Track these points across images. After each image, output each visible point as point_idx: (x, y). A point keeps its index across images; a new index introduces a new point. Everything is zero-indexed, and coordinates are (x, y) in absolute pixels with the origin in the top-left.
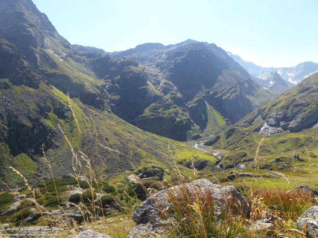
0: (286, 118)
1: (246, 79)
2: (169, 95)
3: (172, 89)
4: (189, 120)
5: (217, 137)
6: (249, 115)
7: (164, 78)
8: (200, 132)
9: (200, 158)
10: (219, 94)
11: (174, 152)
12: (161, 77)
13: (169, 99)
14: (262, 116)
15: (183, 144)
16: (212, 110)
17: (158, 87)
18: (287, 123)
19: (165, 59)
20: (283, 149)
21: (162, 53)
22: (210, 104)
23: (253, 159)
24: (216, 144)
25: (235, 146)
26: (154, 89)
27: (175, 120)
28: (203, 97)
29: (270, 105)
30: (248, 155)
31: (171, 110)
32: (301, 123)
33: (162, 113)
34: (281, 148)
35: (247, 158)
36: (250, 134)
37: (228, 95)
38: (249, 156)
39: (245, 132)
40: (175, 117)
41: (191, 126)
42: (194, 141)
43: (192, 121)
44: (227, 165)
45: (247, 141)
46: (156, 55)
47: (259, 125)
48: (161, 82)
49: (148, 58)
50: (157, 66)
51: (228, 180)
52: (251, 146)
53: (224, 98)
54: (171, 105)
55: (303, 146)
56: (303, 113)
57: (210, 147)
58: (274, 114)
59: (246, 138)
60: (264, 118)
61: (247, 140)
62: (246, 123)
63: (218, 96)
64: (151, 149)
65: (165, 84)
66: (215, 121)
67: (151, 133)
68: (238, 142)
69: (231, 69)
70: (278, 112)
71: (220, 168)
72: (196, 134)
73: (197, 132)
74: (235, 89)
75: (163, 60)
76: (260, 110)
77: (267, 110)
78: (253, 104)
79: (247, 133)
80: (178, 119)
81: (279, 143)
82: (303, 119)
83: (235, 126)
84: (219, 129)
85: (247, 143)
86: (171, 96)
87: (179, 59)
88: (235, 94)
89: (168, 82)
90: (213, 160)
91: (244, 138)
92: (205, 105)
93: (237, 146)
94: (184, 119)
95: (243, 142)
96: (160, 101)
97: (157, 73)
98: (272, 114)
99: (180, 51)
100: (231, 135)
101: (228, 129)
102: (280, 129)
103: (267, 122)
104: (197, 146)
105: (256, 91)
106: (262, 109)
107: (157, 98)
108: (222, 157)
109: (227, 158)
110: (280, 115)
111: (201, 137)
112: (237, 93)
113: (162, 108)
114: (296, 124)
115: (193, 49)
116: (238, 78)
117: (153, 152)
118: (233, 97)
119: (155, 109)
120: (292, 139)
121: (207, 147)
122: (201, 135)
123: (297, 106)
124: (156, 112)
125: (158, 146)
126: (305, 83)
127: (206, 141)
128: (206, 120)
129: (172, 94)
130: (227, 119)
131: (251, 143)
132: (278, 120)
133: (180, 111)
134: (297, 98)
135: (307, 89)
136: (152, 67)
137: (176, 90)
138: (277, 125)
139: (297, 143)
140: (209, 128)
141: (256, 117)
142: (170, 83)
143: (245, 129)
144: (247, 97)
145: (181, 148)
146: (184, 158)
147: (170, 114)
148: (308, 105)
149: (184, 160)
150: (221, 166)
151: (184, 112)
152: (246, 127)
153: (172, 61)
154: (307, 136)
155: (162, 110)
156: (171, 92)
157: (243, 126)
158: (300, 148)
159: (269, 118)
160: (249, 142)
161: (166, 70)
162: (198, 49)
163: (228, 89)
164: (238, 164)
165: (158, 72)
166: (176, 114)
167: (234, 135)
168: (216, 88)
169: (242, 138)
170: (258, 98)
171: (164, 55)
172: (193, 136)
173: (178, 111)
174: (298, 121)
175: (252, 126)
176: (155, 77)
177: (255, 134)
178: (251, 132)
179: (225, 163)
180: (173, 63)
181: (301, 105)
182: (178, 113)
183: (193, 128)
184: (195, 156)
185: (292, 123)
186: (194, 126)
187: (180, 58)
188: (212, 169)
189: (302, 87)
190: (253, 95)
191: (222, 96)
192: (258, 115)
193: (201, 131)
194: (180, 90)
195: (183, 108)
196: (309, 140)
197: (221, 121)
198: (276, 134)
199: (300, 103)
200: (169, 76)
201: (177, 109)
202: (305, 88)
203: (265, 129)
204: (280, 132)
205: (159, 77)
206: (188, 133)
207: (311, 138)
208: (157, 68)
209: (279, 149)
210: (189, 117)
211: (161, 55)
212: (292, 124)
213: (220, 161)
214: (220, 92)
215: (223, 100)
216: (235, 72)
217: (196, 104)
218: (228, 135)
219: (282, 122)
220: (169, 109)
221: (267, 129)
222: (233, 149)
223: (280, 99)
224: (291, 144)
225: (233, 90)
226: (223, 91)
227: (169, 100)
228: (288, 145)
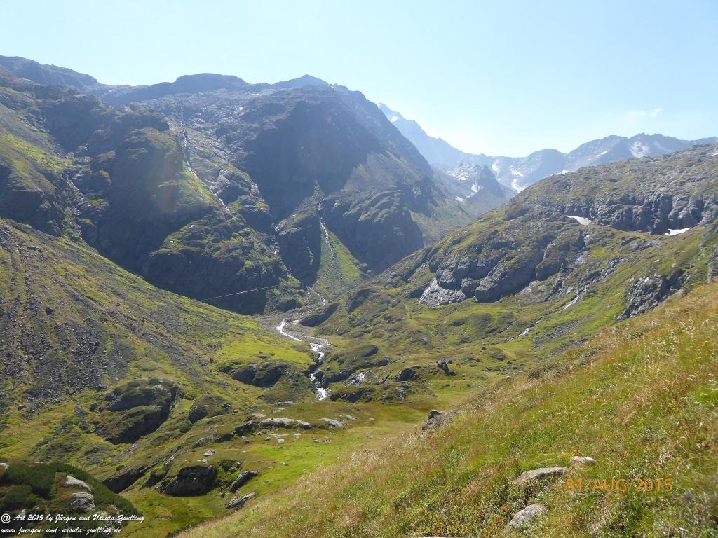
0: (475, 272)
1: (417, 177)
2: (237, 205)
3: (246, 190)
4: (276, 265)
5: (331, 306)
6: (406, 260)
7: (232, 162)
8: (300, 293)
9: (275, 358)
10: (353, 207)
11: (220, 343)
12: (223, 161)
13: (235, 214)
14: (430, 264)
15: (250, 322)
16: (335, 245)
17: (213, 185)
18: (474, 281)
19: (240, 117)
20: (456, 338)
21: (237, 102)
22: (330, 228)
23: (388, 362)
24: (327, 324)
25: (364, 329)
26: (201, 190)
27: (243, 264)
28: (318, 212)
29: (449, 240)
30: (382, 350)
31: (235, 241)
32: (501, 283)
33: (210, 247)
34: (453, 336)
35: (376, 358)
36: (400, 302)
37: (373, 211)
38: (383, 354)
39: (389, 298)
40: (241, 258)
41: (280, 279)
42: (281, 315)
43: (284, 268)
44: (330, 375)
45: (389, 319)
46: (222, 106)
47: (421, 283)
48: (222, 173)
49: (201, 112)
50: (219, 133)
51: (236, 436)
52: (393, 330)
53: (362, 218)
54: (236, 228)
55: (494, 333)
56: (506, 263)
57: (312, 330)
58: (451, 261)
59: (391, 311)
60: (433, 269)
61: (390, 317)
62: (398, 278)
63: (349, 212)
64: (162, 335)
65: (230, 177)
66: (337, 268)
67: (175, 296)
68: (371, 320)
69: (389, 153)
70: (460, 257)
71: (315, 381)
72: (289, 298)
73: (292, 294)
74: (390, 199)
75: (236, 118)
76: (429, 250)
77: (441, 251)
78: (424, 235)
79: (394, 301)
80: (249, 263)
81: (451, 325)
82: (504, 274)
83: (374, 283)
84: (343, 288)
85: (389, 322)
86: (240, 208)
87: (270, 121)
88: (387, 209)
89: (239, 173)
90: (302, 362)
91: (386, 312)
92: (320, 231)
93: (368, 329)
94: (265, 264)
95: (382, 320)
96: (210, 219)
97: (215, 150)
98: (449, 260)
99: (276, 102)
100: (361, 303)
101: (357, 290)
102: (460, 293)
103: (438, 278)
104: (284, 328)
105: (437, 205)
106: (434, 249)
107: (202, 212)
108: (327, 354)
109: (335, 358)
110: (463, 263)
111: (300, 306)
112: (393, 208)
113: (212, 234)
114: (489, 286)
115: (307, 101)
116: (401, 174)
117: (166, 343)
118: (382, 216)
119: (194, 237)
120: (475, 316)
121: (305, 328)
122: (300, 300)
123: (496, 247)
124: (195, 245)
125: (183, 328)
126: (522, 199)
127: (308, 314)
128: (317, 265)
129: (244, 202)
130: (365, 265)
131: (397, 323)
132: (458, 275)
133: (257, 244)
134: (500, 229)
135: (523, 212)
136: (207, 135)
137: (256, 194)
138: (454, 286)
139: (484, 326)
140: (321, 284)
141: (418, 266)
142: (243, 177)
143: (393, 291)
144: (414, 216)
145: (240, 332)
146: (236, 357)
147: (229, 251)
148: (517, 246)
149: (236, 363)
150: (319, 376)
151: (268, 245)
152: (395, 286)
153: (256, 125)
154: (505, 311)
155: (213, 241)
156: (243, 197)
157: (389, 283)
158: (488, 336)
159: (443, 269)
160: (394, 321)
161: (239, 144)
162: (319, 102)
163: (373, 198)
164: (354, 371)
165: (218, 148)
166: (246, 250)
167: (368, 304)
168: (347, 195)
169: (381, 311)
170: (437, 220)
171: (241, 108)
172: (282, 304)
173: (252, 243)
174: (496, 278)
175: (408, 285)
176: (209, 158)
177: (410, 302)
178: (403, 299)
179: (328, 369)
180: (255, 130)
181: (505, 245)
182: (252, 248)
183: (283, 283)
184: (266, 352)
185: (482, 282)
186: (287, 279)
187: (274, 119)
188: (295, 385)
189: (514, 207)
190: (427, 213)
191: (358, 214)
192: (423, 261)
193: (302, 290)
194: (264, 193)
195: (266, 235)
196: (507, 320)
197: (350, 269)
198: (451, 304)
199: (504, 240)
200: (245, 159)
201: (252, 238)
202: (519, 210)
203: (432, 292)
204: (460, 301)
205: (220, 160)
206: (271, 296)
207: (511, 315)
208: (218, 137)
209: (449, 338)
210: (276, 258)
211: (235, 106)
212: (485, 284)
213: (321, 363)
214: (357, 205)
215: (361, 221)
216: (397, 159)
217: (296, 229)
218: (355, 303)
219: (466, 279)
220: (229, 239)
221: (435, 294)
222: (360, 336)
223: (470, 228)
224: (472, 327)
225: (383, 201)
226: (363, 201)
227: (234, 218)
228: (467, 330)
